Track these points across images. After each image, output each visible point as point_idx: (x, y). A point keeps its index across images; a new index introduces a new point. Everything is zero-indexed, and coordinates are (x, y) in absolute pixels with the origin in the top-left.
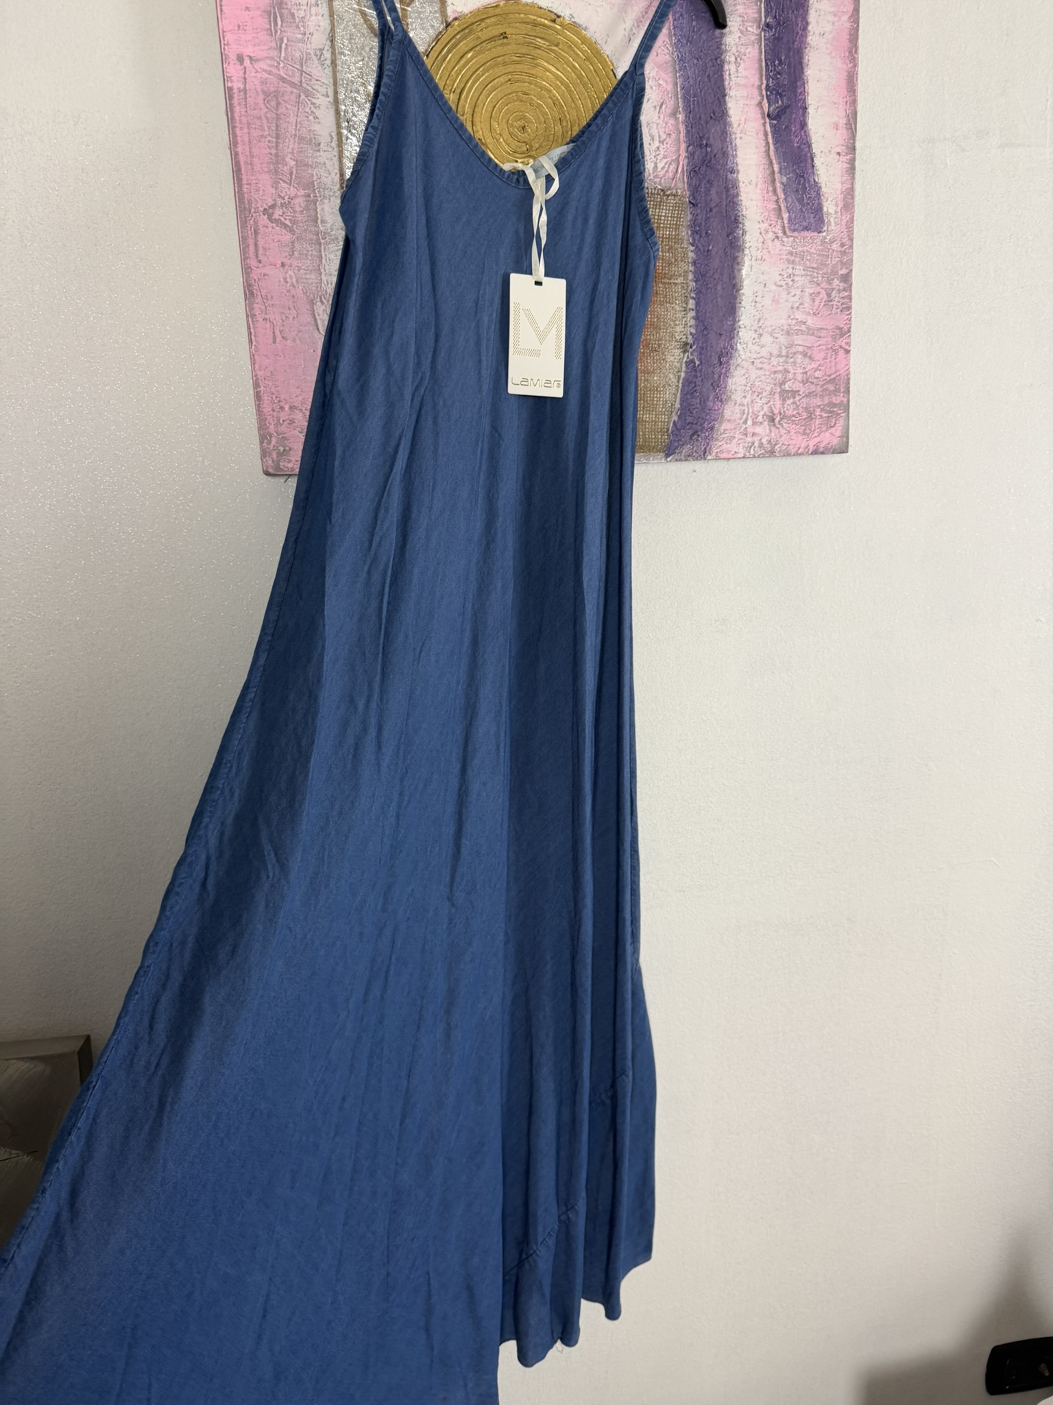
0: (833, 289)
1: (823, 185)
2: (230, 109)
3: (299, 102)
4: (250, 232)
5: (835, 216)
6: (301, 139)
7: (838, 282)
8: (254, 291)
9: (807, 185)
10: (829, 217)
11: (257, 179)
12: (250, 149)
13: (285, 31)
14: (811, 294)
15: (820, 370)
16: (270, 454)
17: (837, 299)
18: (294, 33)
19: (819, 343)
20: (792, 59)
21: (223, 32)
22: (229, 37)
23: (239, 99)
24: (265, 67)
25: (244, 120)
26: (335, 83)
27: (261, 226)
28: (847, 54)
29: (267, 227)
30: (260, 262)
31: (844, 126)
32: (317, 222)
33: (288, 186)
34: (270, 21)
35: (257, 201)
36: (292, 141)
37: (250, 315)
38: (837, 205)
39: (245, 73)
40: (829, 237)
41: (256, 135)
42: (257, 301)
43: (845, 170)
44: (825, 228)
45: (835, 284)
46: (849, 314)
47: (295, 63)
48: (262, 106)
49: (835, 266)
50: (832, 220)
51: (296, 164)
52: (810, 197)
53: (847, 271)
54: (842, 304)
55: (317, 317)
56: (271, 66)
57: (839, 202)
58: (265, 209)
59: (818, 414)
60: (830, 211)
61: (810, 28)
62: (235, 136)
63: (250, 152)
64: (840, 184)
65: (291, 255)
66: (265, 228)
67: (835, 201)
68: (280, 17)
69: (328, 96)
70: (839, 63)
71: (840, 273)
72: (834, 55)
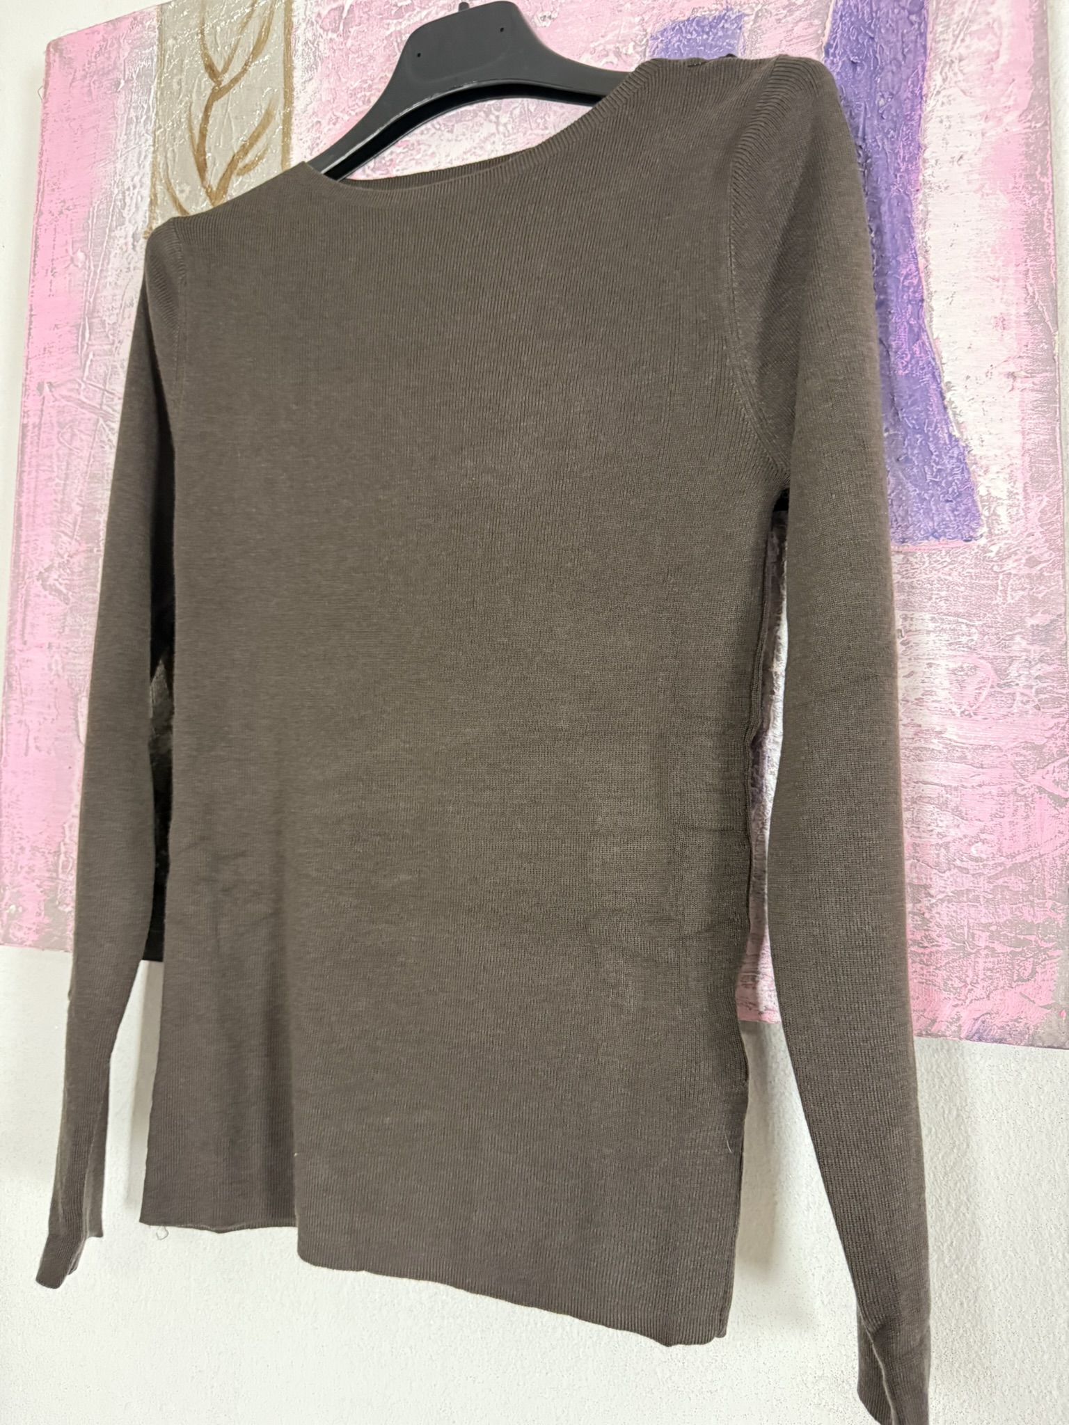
0: (1012, 660)
1: (974, 443)
2: (22, 452)
3: (95, 431)
4: (19, 605)
5: (1006, 502)
6: (93, 476)
7: (1024, 644)
8: (14, 683)
9: (932, 448)
10: (993, 506)
11: (36, 535)
12: (35, 496)
13: (92, 345)
14: (954, 672)
15: (984, 841)
17: (1023, 681)
18: (101, 345)
19: (977, 780)
21: (28, 359)
22: (34, 364)
23: (32, 437)
24: (65, 393)
25: (34, 461)
27: (32, 596)
28: (1022, 182)
29: (39, 596)
30: (25, 643)
31: (1024, 319)
33: (69, 540)
34: (78, 337)
35: (32, 563)
36: (82, 481)
38: (1011, 478)
39: (43, 404)
40: (995, 549)
41: (43, 478)
42: (15, 696)
43: (1030, 406)
44: (984, 530)
45: (1014, 647)
46: (1061, 715)
47: (98, 382)
48: (56, 441)
50: (1002, 511)
51: (83, 512)
52: (939, 471)
53: (1049, 618)
54: (1037, 693)
56: (71, 390)
57: (1018, 474)
58: (41, 573)
59: (982, 944)
60: (994, 493)
61: (927, 155)
62: (21, 483)
63: (34, 501)
64: (1020, 436)
65: (62, 633)
66: (36, 598)
67: (1008, 470)
68: (90, 328)
70: (1003, 202)
71: (1030, 622)
72: (987, 190)
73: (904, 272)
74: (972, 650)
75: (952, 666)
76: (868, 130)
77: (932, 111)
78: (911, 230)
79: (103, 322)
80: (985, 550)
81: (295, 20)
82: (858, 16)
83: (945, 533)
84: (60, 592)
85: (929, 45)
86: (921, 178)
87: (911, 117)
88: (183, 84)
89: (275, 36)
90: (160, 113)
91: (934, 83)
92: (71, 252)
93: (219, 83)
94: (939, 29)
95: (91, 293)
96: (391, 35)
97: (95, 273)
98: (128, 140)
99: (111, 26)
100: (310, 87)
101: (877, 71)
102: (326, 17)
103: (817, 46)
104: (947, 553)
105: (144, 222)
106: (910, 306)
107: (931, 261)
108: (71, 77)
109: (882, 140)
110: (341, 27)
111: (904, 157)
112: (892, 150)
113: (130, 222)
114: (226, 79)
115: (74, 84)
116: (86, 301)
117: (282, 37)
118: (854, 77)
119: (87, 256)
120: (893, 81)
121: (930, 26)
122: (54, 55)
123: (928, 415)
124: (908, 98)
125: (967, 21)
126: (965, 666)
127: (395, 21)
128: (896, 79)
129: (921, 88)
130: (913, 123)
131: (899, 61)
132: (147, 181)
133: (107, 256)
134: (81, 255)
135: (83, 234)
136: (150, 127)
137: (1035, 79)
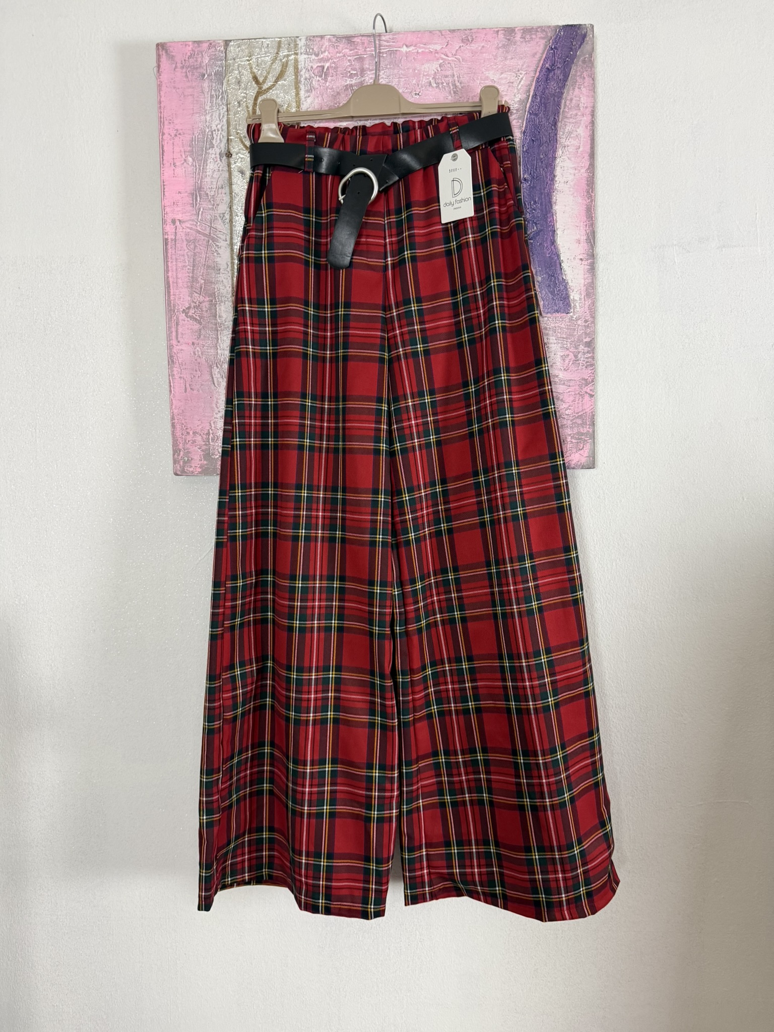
0: (579, 352)
1: (570, 281)
2: (166, 251)
3: (208, 245)
4: (173, 324)
5: (578, 302)
6: (209, 267)
7: (583, 347)
8: (174, 360)
9: (557, 282)
10: (575, 302)
11: (179, 292)
12: (176, 273)
13: (202, 204)
14: (562, 356)
15: (570, 409)
16: (179, 462)
17: (582, 359)
18: (207, 205)
19: (568, 390)
20: (543, 200)
21: (164, 207)
22: (168, 209)
23: (172, 245)
24: (189, 225)
25: (174, 257)
26: (231, 234)
27: (180, 321)
28: (586, 194)
29: (184, 320)
30: (179, 342)
31: (585, 241)
32: (216, 317)
33: (199, 295)
34: (193, 199)
35: (178, 305)
36: (203, 268)
37: (171, 375)
38: (581, 294)
39: (176, 229)
40: (575, 317)
41: (180, 265)
42: (176, 366)
43: (586, 270)
44: (572, 310)
45: (580, 349)
46: (592, 370)
47: (207, 222)
48: (186, 248)
49: (579, 336)
50: (577, 304)
51: (204, 282)
52: (559, 290)
53: (590, 339)
54: (586, 363)
55: (214, 376)
56: (191, 225)
57: (582, 292)
58: (184, 310)
59: (569, 440)
60: (576, 298)
61: (556, 179)
62: (168, 267)
63: (176, 276)
64: (583, 280)
65: (199, 338)
66: (183, 322)
67: (579, 291)
68: (199, 196)
69: (226, 241)
70: (580, 200)
71: (585, 340)
72: (575, 195)
73: (549, 220)
74: (568, 349)
76: (537, 166)
77: (558, 163)
78: (551, 205)
79: (207, 194)
80: (572, 317)
81: (300, 67)
82: (534, 122)
83: (560, 311)
84: (196, 319)
85: (558, 139)
86: (555, 187)
87: (552, 165)
89: (289, 72)
91: (559, 153)
92: (184, 157)
93: (260, 88)
94: (561, 133)
95: (199, 179)
97: (200, 169)
98: (212, 106)
99: (196, 45)
100: (309, 100)
101: (540, 145)
102: (315, 69)
103: (521, 132)
104: (560, 317)
105: (225, 148)
106: (551, 233)
107: (557, 217)
108: (174, 66)
109: (542, 171)
110: (323, 76)
111: (550, 179)
112: (546, 176)
113: (217, 147)
114: (265, 87)
115: (176, 70)
116: (195, 183)
117: (293, 73)
118: (533, 145)
119: (193, 159)
121: (558, 132)
122: (162, 51)
123: (556, 271)
124: (551, 157)
125: (570, 133)
126: (566, 354)
127: (349, 79)
128: (547, 149)
129: (555, 154)
130: (552, 167)
131: (548, 143)
132: (225, 128)
133: (205, 161)
134: (190, 159)
135: (189, 148)
136: (225, 102)
137: (590, 158)
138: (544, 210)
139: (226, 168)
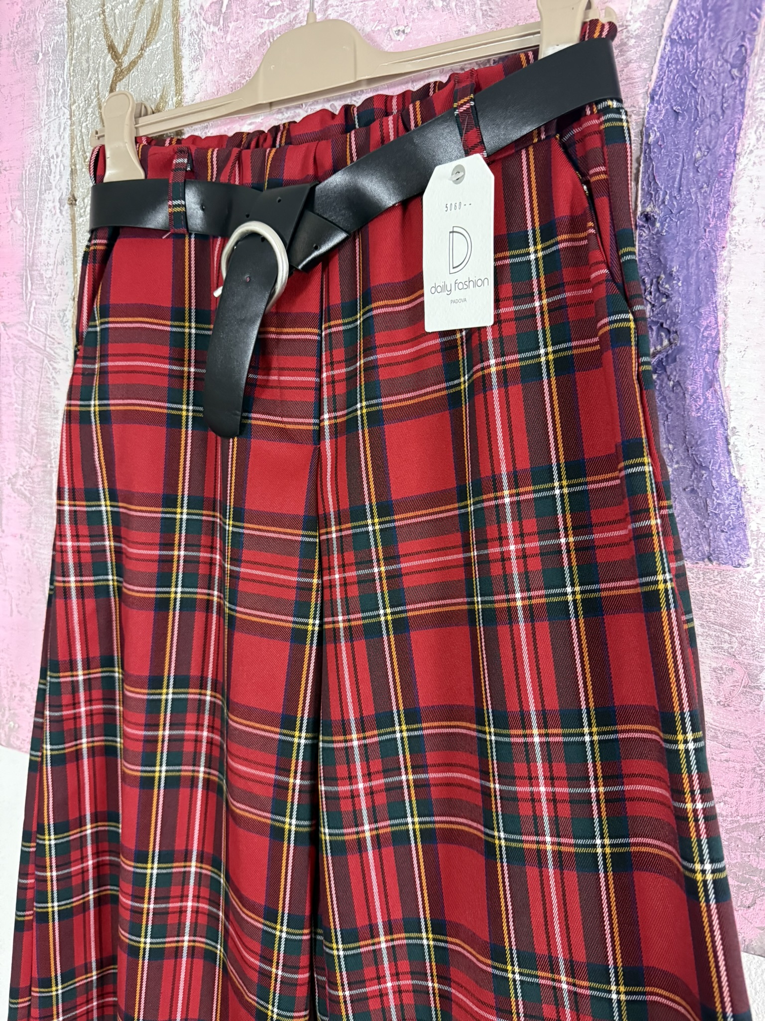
1: (751, 485)
3: (42, 368)
9: (715, 484)
13: (34, 294)
16: (4, 727)
18: (42, 295)
24: (16, 332)
33: (29, 455)
34: (22, 286)
35: (3, 470)
36: (35, 409)
40: (759, 576)
44: (750, 560)
47: (41, 327)
51: (37, 433)
52: (719, 504)
56: (21, 331)
58: (9, 478)
61: (735, 212)
65: (28, 527)
68: (31, 279)
73: (705, 323)
74: (731, 655)
75: (714, 665)
76: (684, 181)
77: (744, 169)
78: (714, 284)
79: (41, 276)
80: (750, 576)
82: (683, 64)
83: (719, 558)
84: (25, 496)
85: (747, 102)
86: (727, 235)
87: (724, 174)
88: (91, 62)
89: (165, 24)
90: (74, 89)
91: (748, 142)
92: (10, 209)
93: (120, 64)
94: (758, 86)
95: (30, 248)
96: (264, 34)
97: (31, 230)
98: (49, 111)
100: (198, 76)
101: (696, 123)
102: (208, 10)
103: (644, 90)
104: (719, 573)
105: (67, 189)
106: (707, 356)
107: (729, 315)
109: (696, 193)
110: (221, 22)
111: (714, 213)
112: (705, 205)
113: (57, 187)
116: (26, 255)
117: (171, 26)
118: (675, 127)
120: (710, 134)
121: (750, 82)
123: (714, 456)
124: (723, 154)
126: (724, 667)
127: (268, 21)
128: (713, 134)
129: (736, 146)
130: (725, 180)
131: (717, 116)
132: (67, 151)
133: (40, 215)
134: (18, 213)
135: (18, 194)
136: (67, 102)
138: (693, 297)
139: (69, 227)
